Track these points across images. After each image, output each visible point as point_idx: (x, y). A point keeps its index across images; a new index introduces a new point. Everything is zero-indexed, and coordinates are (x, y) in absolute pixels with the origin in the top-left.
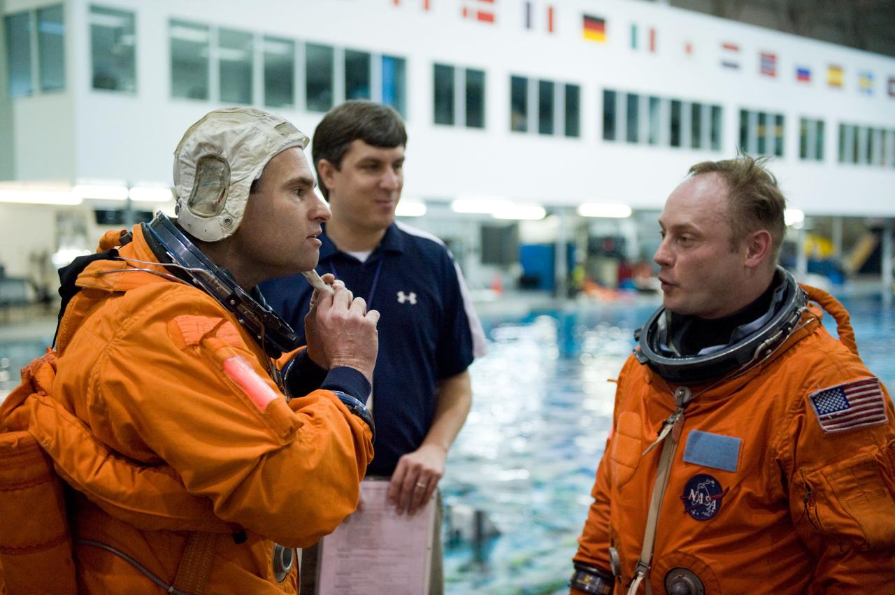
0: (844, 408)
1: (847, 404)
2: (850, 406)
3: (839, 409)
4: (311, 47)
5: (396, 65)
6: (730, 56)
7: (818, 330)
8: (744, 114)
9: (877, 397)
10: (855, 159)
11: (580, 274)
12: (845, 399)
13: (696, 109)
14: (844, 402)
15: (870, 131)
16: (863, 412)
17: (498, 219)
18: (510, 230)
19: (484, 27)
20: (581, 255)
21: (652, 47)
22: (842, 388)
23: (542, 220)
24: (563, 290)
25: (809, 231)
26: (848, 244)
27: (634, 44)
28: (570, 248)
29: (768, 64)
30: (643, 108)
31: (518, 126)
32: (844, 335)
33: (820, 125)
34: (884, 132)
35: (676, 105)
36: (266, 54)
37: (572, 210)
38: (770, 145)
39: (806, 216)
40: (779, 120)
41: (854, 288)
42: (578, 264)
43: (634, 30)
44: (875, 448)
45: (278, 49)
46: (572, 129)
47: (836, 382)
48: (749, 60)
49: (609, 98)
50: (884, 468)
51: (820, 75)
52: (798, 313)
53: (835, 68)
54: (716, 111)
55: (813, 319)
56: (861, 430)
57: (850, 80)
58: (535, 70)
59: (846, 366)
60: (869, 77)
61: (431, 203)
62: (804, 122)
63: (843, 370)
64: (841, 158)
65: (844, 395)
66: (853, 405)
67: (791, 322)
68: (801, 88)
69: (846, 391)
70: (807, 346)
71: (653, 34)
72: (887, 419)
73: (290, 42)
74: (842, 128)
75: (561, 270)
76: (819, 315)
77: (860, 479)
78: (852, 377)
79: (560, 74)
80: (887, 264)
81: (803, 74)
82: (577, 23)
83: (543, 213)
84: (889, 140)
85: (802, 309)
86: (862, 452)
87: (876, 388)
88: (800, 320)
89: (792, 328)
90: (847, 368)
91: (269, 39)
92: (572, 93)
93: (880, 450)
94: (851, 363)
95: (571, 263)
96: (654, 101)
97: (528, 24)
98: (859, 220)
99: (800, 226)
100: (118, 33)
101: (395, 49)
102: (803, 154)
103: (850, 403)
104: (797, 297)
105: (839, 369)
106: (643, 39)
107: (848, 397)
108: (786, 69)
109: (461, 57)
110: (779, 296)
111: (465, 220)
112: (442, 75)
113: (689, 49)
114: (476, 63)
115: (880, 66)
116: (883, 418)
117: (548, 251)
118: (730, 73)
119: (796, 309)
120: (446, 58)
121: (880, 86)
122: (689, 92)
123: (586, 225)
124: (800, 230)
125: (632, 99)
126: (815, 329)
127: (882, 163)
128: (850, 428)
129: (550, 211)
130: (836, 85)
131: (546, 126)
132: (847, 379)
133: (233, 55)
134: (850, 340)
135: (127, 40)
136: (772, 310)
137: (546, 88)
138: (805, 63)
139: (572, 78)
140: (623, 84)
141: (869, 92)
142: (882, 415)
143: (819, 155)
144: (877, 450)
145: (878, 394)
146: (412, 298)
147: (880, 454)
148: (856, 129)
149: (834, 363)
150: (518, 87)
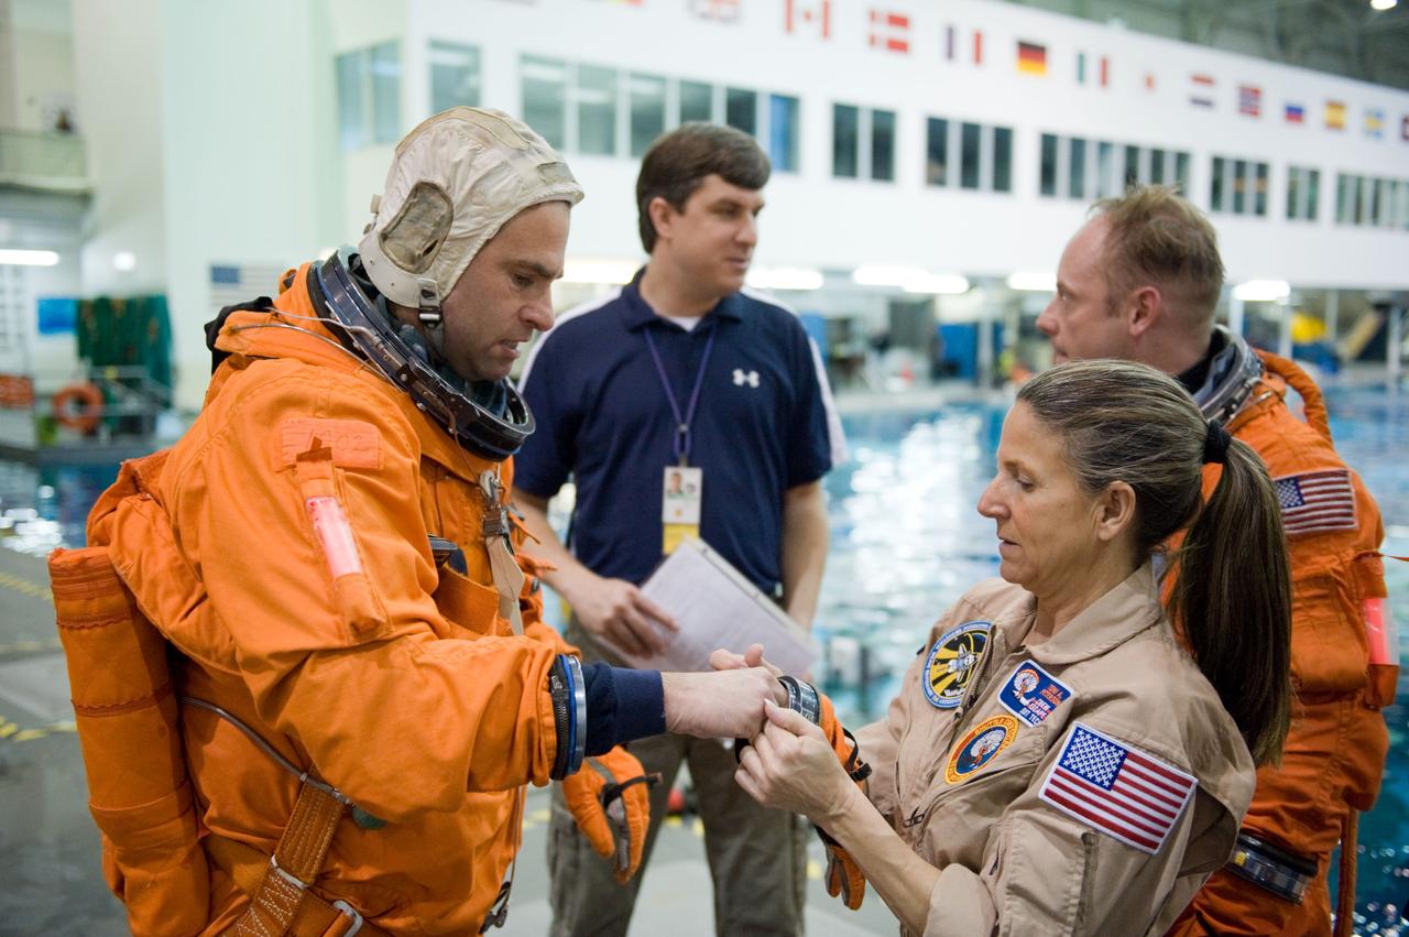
0: (1296, 505)
1: (1301, 499)
2: (1304, 503)
3: (1289, 506)
4: (686, 84)
5: (788, 106)
6: (1202, 91)
7: (1276, 408)
8: (1218, 163)
9: (1345, 494)
10: (1358, 219)
11: (1008, 360)
12: (1299, 494)
13: (1157, 156)
14: (1297, 498)
15: (1378, 183)
16: (1322, 512)
17: (909, 294)
18: (925, 306)
19: (895, 59)
20: (1010, 336)
21: (1104, 80)
22: (1296, 479)
23: (964, 293)
24: (987, 378)
25: (1296, 309)
26: (1345, 324)
27: (1081, 76)
28: (997, 329)
29: (1250, 100)
30: (1091, 155)
31: (936, 180)
32: (1312, 417)
33: (1314, 176)
34: (1394, 184)
35: (1132, 152)
36: (634, 96)
37: (999, 281)
38: (1250, 201)
39: (1293, 290)
40: (1262, 170)
41: (1349, 378)
42: (1005, 347)
43: (1081, 59)
44: (1334, 560)
45: (647, 89)
46: (1002, 182)
47: (1290, 472)
48: (1226, 96)
49: (1049, 143)
50: (1342, 586)
51: (1316, 114)
52: (1246, 385)
53: (1336, 106)
54: (1182, 159)
55: (1269, 394)
56: (1317, 535)
57: (1353, 119)
58: (957, 111)
59: (1306, 452)
60: (1378, 115)
61: (830, 273)
62: (1293, 171)
63: (1301, 457)
64: (1339, 218)
65: (1298, 488)
66: (1309, 502)
67: (1237, 397)
68: (1292, 131)
69: (1301, 483)
70: (1256, 427)
71: (1105, 65)
72: (1356, 525)
73: (661, 80)
74: (1342, 180)
75: (985, 354)
76: (1278, 389)
77: (1307, 598)
78: (1310, 465)
79: (989, 115)
80: (1395, 349)
81: (1294, 113)
82: (1011, 52)
83: (964, 285)
84: (1402, 195)
85: (1252, 381)
86: (1313, 563)
87: (1345, 482)
88: (1251, 395)
89: (1238, 405)
90: (1307, 456)
91: (637, 76)
92: (1003, 138)
93: (1342, 563)
94: (1312, 449)
95: (997, 345)
96: (1104, 147)
97: (950, 53)
98: (1360, 293)
99: (1285, 302)
100: (462, 73)
101: (786, 87)
102: (1291, 213)
103: (1305, 499)
104: (1245, 367)
105: (1295, 456)
106: (1093, 70)
107: (1303, 491)
108: (1272, 107)
109: (867, 96)
110: (1219, 366)
111: (870, 294)
112: (844, 117)
113: (1150, 82)
114: (884, 102)
115: (1392, 102)
116: (1352, 523)
117: (970, 332)
118: (1200, 112)
119: (1244, 381)
120: (848, 97)
121: (1392, 127)
122: (1149, 136)
123: (1017, 300)
124: (1283, 307)
125: (1078, 145)
126: (1272, 406)
127: (1391, 225)
128: (1300, 531)
129: (974, 283)
130: (1335, 126)
131: (969, 178)
132: (1305, 468)
133: (595, 97)
134: (1321, 423)
135: (472, 81)
136: (1209, 384)
137: (971, 132)
138: (1296, 99)
139: (1004, 121)
140: (1067, 126)
141: (1377, 134)
142: (1349, 519)
143: (1312, 214)
144: (1338, 562)
145: (1347, 490)
146: (754, 379)
147: (1340, 569)
148: (1360, 180)
149: (1289, 448)
150: (936, 131)
